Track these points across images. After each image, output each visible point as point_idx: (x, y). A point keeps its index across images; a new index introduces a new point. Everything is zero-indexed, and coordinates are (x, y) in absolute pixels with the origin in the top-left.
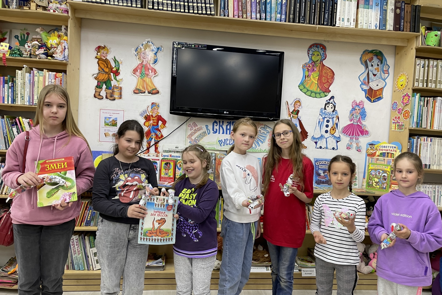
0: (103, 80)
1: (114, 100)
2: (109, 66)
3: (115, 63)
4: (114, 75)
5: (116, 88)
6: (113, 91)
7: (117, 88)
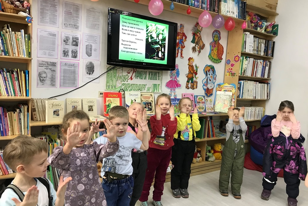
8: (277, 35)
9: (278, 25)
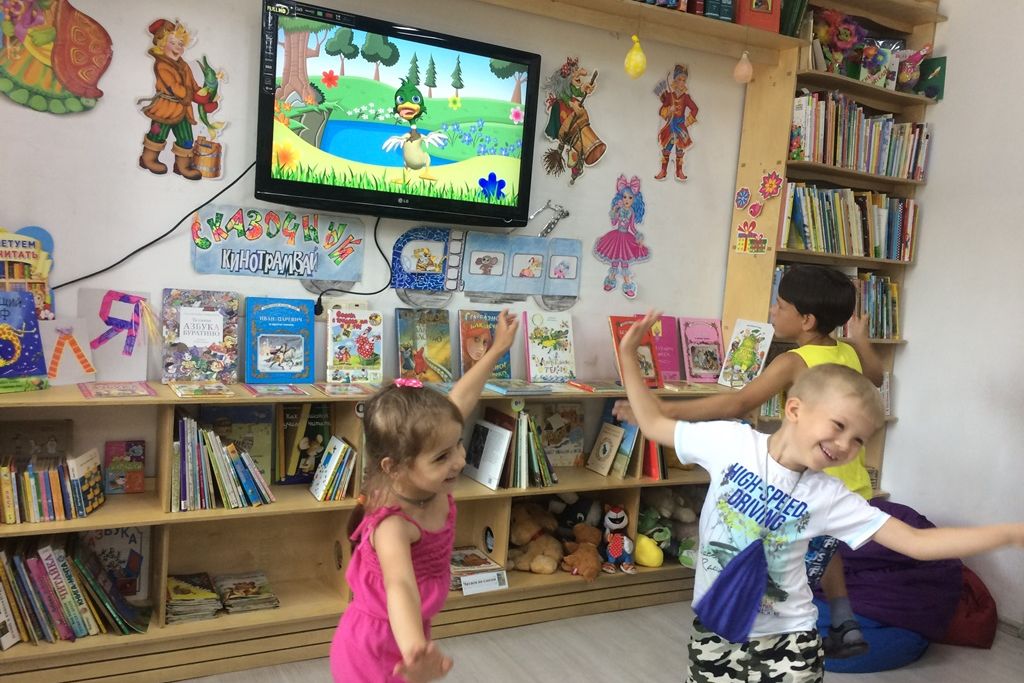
0: (168, 118)
1: (198, 177)
2: (188, 82)
3: (206, 75)
4: (201, 108)
5: (204, 146)
6: (196, 155)
7: (208, 145)
8: (941, 97)
9: (945, 58)
